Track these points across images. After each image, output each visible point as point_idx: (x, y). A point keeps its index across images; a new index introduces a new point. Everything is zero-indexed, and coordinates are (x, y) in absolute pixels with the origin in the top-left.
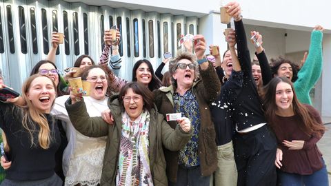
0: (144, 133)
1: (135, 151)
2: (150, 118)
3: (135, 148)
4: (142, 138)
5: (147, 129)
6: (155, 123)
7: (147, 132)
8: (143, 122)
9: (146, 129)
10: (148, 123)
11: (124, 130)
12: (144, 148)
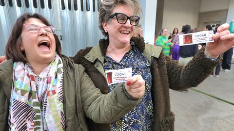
0: (54, 92)
1: (38, 123)
2: (64, 68)
3: (38, 117)
4: (51, 101)
5: (59, 84)
6: (71, 74)
7: (58, 90)
8: (52, 75)
9: (57, 85)
10: (60, 76)
11: (17, 90)
12: (55, 116)
